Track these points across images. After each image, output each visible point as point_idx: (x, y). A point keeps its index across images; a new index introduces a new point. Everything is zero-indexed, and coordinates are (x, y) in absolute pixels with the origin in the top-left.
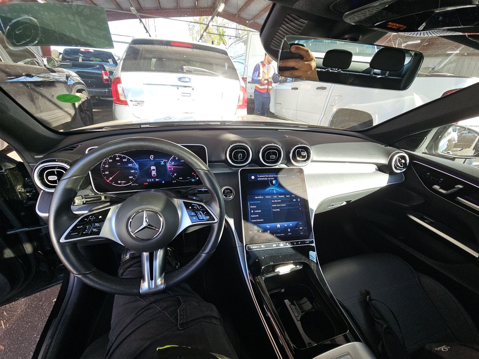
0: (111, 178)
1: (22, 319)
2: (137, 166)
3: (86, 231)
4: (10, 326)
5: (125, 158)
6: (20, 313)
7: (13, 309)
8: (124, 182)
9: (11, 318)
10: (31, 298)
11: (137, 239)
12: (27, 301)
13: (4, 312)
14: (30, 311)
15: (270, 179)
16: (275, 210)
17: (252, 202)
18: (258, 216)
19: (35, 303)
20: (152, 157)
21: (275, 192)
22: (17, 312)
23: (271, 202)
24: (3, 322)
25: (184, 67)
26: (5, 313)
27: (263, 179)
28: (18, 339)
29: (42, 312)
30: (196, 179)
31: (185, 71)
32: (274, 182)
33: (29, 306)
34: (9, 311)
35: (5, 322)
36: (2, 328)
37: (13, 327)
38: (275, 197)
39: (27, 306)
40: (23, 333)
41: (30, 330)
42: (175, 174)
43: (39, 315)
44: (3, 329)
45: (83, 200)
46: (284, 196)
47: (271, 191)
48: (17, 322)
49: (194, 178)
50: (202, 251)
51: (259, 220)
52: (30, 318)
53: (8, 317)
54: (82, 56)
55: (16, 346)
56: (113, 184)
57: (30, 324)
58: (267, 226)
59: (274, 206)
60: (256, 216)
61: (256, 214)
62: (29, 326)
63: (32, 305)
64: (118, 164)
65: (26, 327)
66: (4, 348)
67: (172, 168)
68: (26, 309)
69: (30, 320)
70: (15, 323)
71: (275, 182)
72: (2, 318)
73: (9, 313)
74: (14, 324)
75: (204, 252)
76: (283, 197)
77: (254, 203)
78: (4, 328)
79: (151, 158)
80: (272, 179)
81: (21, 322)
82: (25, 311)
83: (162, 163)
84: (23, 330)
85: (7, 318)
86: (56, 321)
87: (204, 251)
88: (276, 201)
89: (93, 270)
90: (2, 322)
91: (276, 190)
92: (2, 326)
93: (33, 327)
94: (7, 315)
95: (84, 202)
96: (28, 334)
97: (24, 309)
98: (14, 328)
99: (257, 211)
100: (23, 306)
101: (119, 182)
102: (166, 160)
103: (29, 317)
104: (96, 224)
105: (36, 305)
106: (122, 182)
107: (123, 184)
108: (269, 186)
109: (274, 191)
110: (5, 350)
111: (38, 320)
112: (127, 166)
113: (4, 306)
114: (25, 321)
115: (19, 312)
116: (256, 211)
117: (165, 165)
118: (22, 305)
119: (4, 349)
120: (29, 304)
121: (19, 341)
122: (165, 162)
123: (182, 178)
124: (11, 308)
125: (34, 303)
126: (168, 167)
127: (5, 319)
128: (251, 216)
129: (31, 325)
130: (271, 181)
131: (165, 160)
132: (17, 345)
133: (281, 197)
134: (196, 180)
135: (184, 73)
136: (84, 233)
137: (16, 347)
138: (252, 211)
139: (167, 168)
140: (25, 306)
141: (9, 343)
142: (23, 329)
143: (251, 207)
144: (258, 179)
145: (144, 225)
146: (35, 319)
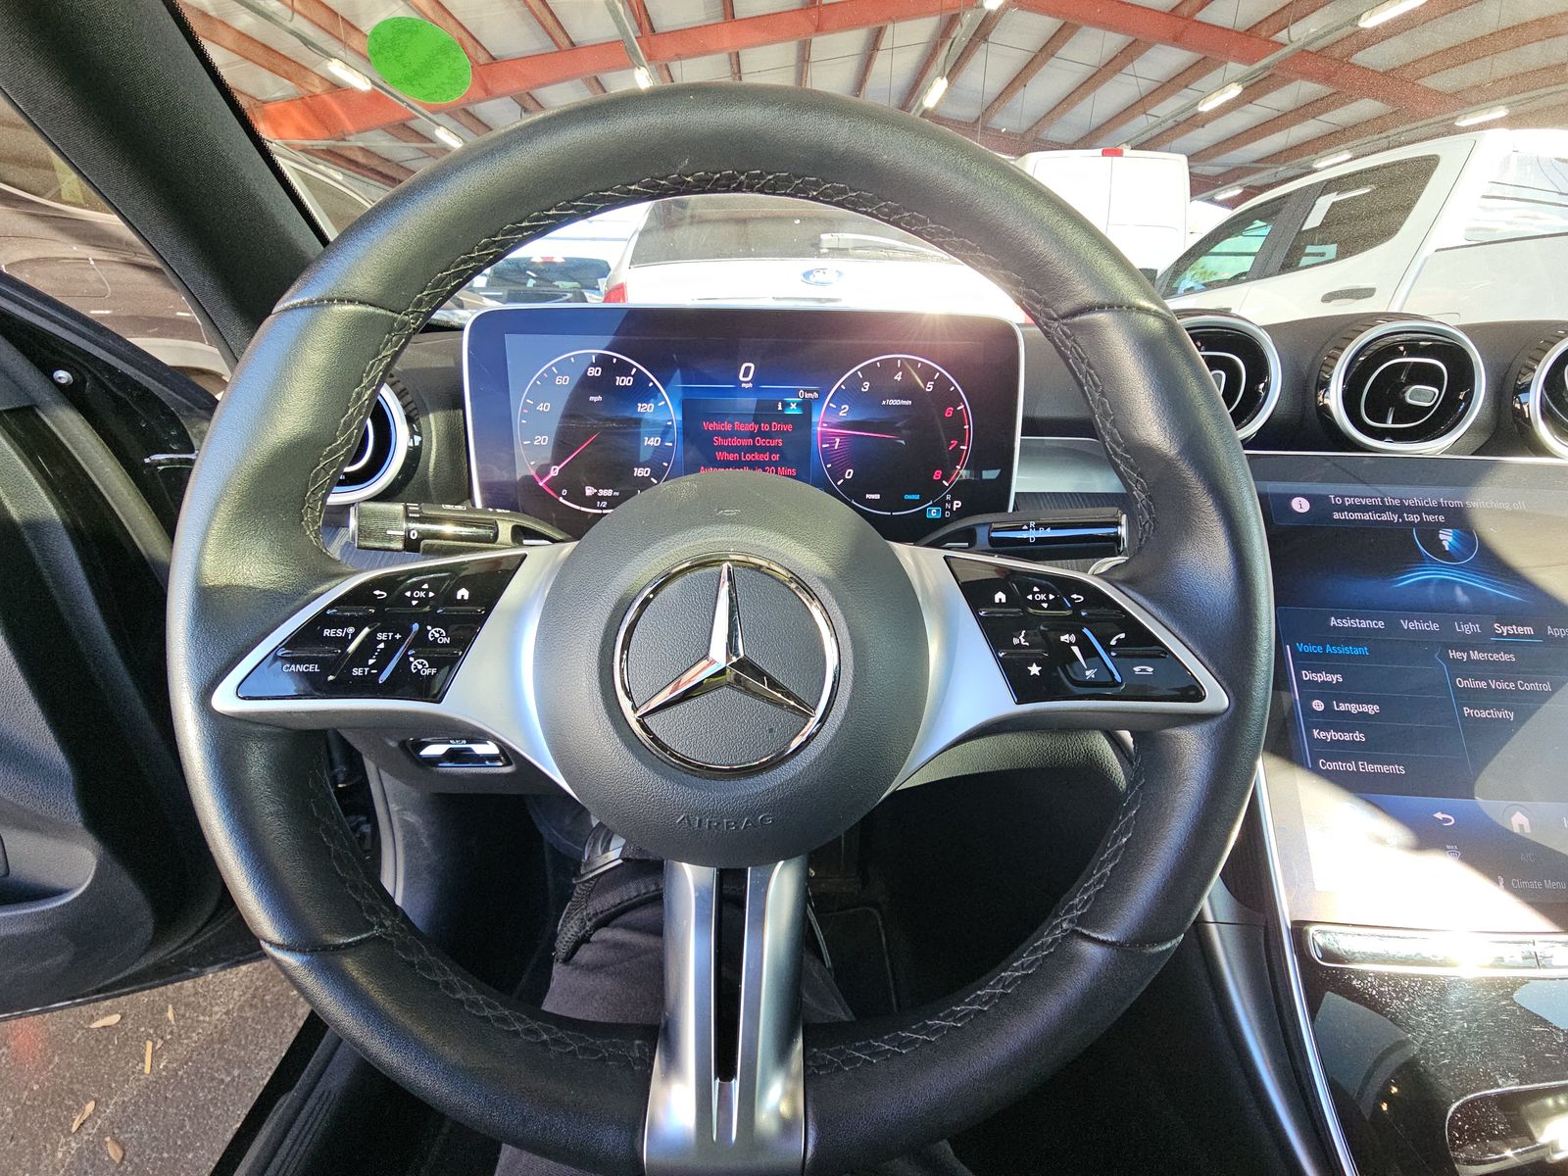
0: (558, 468)
1: (217, 1046)
2: (675, 416)
3: (371, 662)
4: (170, 1066)
5: (624, 369)
6: (218, 1020)
7: (201, 1000)
8: (609, 493)
9: (183, 1036)
10: (268, 967)
11: (654, 752)
12: (256, 976)
13: (170, 1006)
14: (253, 1019)
15: (1414, 518)
16: (1484, 714)
17: (1310, 649)
18: (1359, 737)
19: (276, 989)
20: (746, 374)
21: (1461, 596)
22: (210, 1016)
23: (1446, 658)
24: (153, 1047)
25: (824, 237)
26: (170, 1014)
27: (1367, 517)
28: (182, 1127)
29: (289, 1030)
30: (948, 506)
31: (826, 251)
32: (1447, 538)
33: (254, 997)
34: (187, 1005)
35: (158, 1046)
36: (142, 1071)
37: (180, 1073)
38: (1469, 629)
39: (248, 995)
40: (203, 1106)
41: (231, 1095)
42: (849, 474)
43: (277, 1041)
44: (142, 1077)
45: (412, 525)
46: (1529, 630)
47: (1431, 591)
48: (200, 1053)
49: (941, 504)
50: (1081, 921)
51: (1370, 768)
52: (244, 1048)
53: (176, 1030)
54: (533, 278)
55: (165, 1155)
56: (561, 499)
57: (236, 1073)
58: (1439, 816)
59: (1470, 684)
60: (1347, 737)
61: (1346, 722)
62: (233, 1080)
63: (264, 995)
64: (591, 398)
65: (222, 1081)
66: (120, 1154)
67: (838, 440)
68: (241, 1008)
69: (243, 1053)
70: (191, 1057)
71: (1457, 538)
72: (155, 1032)
73: (183, 1016)
74: (186, 1064)
75: (1102, 937)
76: (1530, 636)
77: (1325, 656)
78: (147, 1070)
79: (741, 378)
80: (1430, 518)
81: (213, 1056)
82: (238, 1015)
83: (793, 406)
84: (209, 1092)
85: (172, 1033)
86: (285, 1103)
87: (1096, 925)
88: (1475, 655)
89: (376, 931)
90: (149, 1044)
91: (1465, 588)
92: (143, 1061)
93: (244, 1085)
94: (173, 1023)
95: (414, 536)
96: (219, 1112)
97: (236, 1007)
98: (182, 1078)
99: (1354, 708)
100: (236, 992)
101: (589, 491)
102: (812, 392)
103: (243, 1042)
104: (434, 632)
105: (278, 999)
106: (603, 493)
107: (604, 504)
108: (1415, 560)
109: (1459, 591)
110: (121, 1163)
111: (266, 1061)
112: (628, 414)
113: (177, 984)
114: (226, 1056)
115: (218, 1016)
116: (1343, 707)
117: (804, 420)
118: (234, 989)
119: (118, 1162)
120: (256, 989)
121: (182, 1137)
122: (806, 405)
123: (877, 496)
124: (196, 993)
125: (272, 989)
126: (819, 429)
127: (162, 1038)
128: (1310, 735)
129: (239, 1076)
130: (1430, 534)
131: (808, 391)
132: (168, 1152)
133: (1514, 636)
134: (947, 514)
135: (819, 256)
136: (357, 672)
137: (162, 1160)
138: (1318, 705)
139: (813, 438)
140: (245, 993)
141: (146, 1137)
142: (210, 1088)
143: (1307, 675)
144: (1336, 516)
145: (713, 662)
146: (261, 1053)
